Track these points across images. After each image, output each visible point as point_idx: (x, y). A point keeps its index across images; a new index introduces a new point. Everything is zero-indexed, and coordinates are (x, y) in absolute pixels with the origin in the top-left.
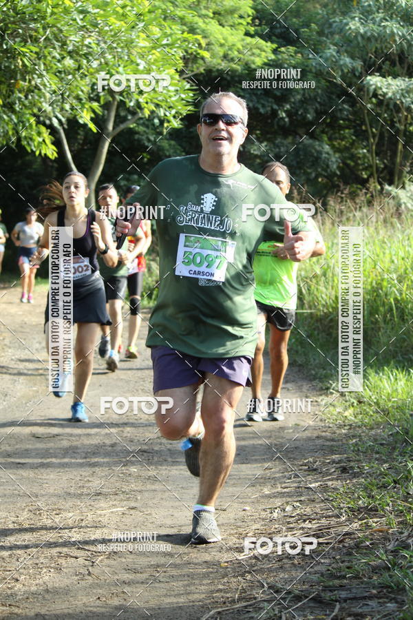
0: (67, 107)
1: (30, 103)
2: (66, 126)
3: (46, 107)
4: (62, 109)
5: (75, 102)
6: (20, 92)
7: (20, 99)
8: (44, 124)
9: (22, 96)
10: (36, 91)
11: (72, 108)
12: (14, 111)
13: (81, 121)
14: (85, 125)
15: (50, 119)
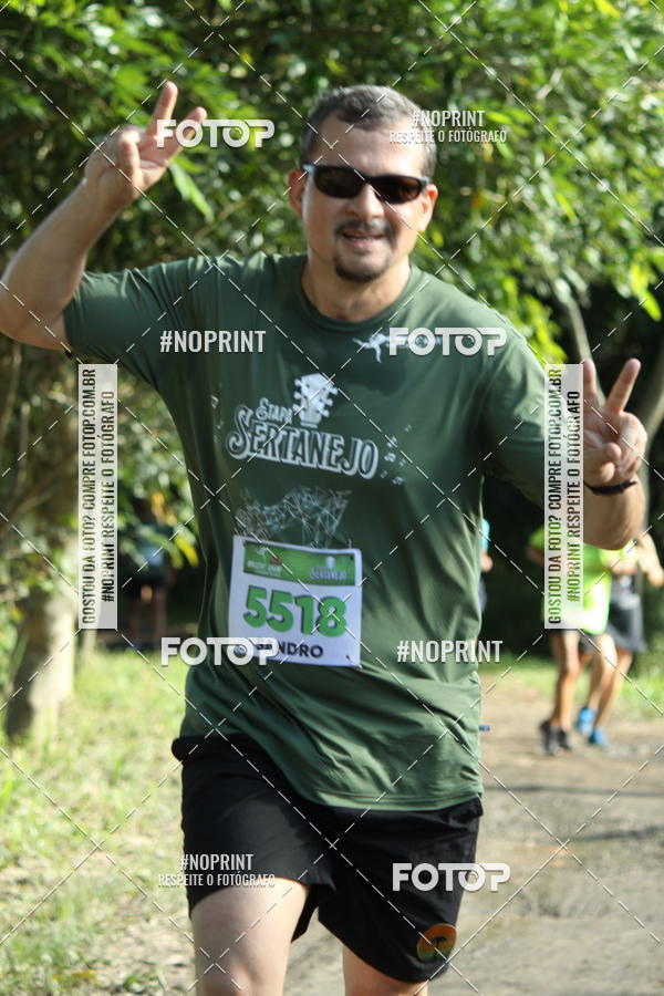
0: (593, 256)
1: (506, 243)
2: (586, 301)
3: (544, 254)
4: (580, 260)
5: (611, 245)
6: (484, 216)
7: (481, 233)
8: (534, 293)
9: (485, 225)
10: (521, 217)
11: (604, 259)
12: (464, 260)
13: (624, 291)
14: (632, 302)
15: (550, 284)
